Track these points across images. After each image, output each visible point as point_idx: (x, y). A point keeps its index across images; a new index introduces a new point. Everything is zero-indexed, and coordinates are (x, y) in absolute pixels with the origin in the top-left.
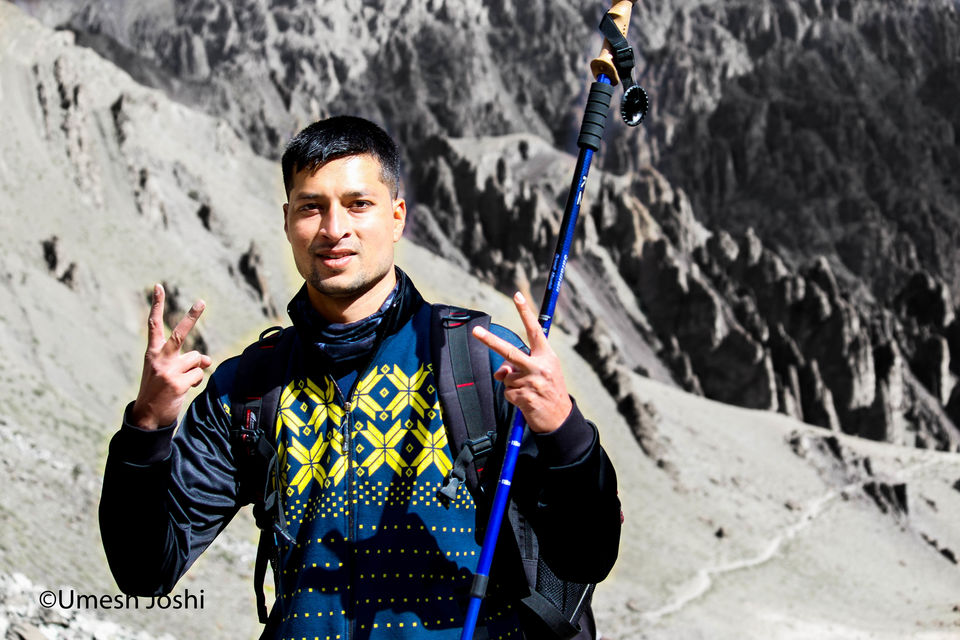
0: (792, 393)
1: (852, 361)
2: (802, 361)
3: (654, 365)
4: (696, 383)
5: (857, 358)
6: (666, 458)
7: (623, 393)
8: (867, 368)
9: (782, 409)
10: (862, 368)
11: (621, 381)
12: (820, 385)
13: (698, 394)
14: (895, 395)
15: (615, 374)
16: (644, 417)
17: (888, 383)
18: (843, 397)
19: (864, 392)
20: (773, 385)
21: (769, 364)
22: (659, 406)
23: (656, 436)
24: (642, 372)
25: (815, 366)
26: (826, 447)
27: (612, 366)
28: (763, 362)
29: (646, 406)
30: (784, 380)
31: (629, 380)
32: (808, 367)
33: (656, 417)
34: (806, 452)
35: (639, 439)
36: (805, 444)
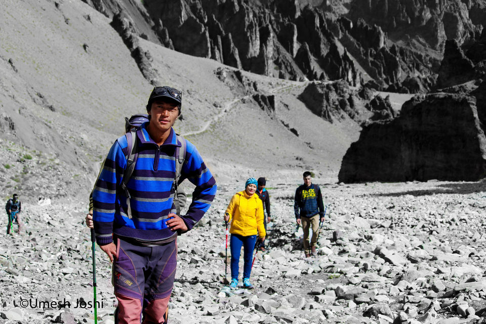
0: (219, 49)
1: (249, 34)
2: (224, 33)
3: (150, 34)
4: (171, 43)
5: (251, 32)
6: (155, 79)
7: (134, 47)
8: (256, 37)
9: (213, 57)
10: (254, 38)
11: (134, 40)
12: (232, 45)
13: (171, 49)
14: (270, 51)
15: (131, 37)
16: (145, 59)
17: (266, 46)
18: (244, 52)
19: (254, 49)
20: (209, 45)
21: (207, 34)
22: (152, 54)
23: (150, 68)
24: (144, 37)
25: (230, 35)
26: (235, 76)
27: (129, 33)
28: (205, 33)
29: (146, 53)
30: (215, 42)
31: (138, 40)
32: (227, 36)
33: (151, 59)
34: (225, 78)
35: (141, 70)
36: (225, 74)
